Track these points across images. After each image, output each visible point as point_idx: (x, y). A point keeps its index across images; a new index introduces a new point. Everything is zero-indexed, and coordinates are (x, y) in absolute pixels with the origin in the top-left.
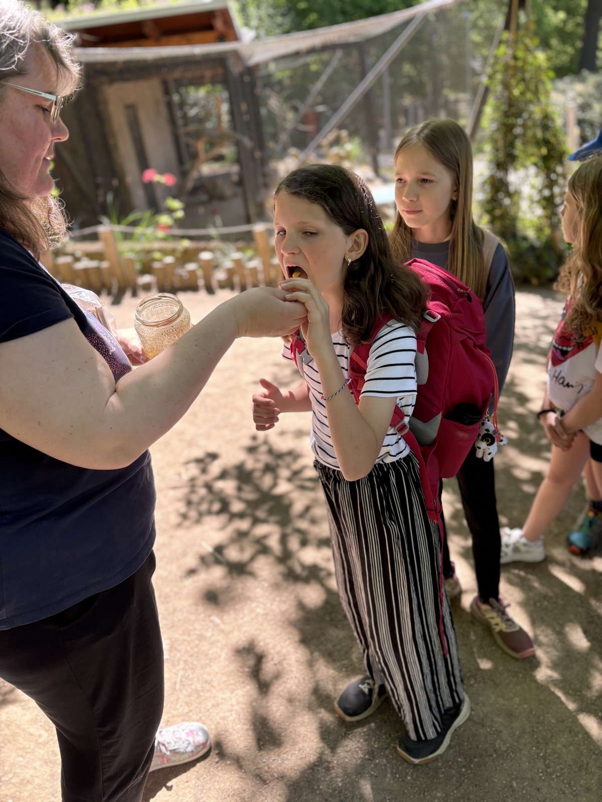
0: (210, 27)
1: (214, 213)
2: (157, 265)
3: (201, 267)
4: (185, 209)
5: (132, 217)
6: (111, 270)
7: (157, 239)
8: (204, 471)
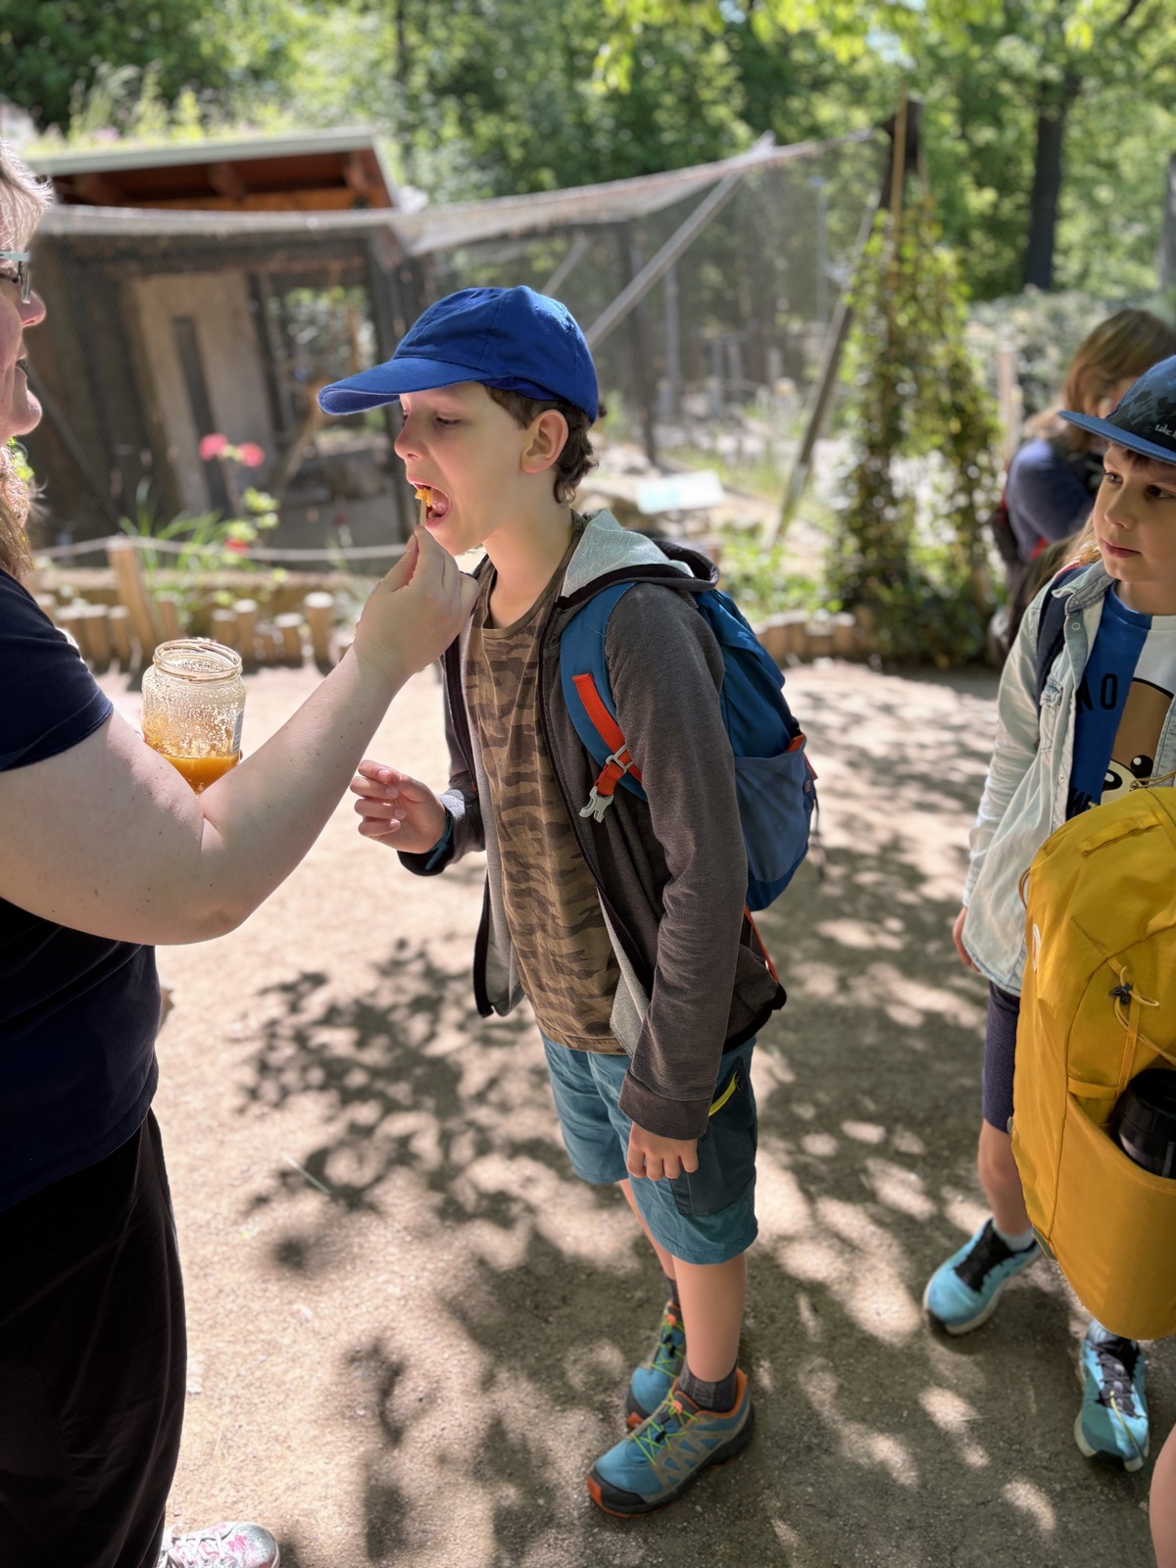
0: (339, 182)
1: (339, 521)
2: (221, 616)
3: (306, 621)
4: (281, 512)
5: (175, 527)
6: (129, 624)
7: (224, 567)
8: (294, 1008)
